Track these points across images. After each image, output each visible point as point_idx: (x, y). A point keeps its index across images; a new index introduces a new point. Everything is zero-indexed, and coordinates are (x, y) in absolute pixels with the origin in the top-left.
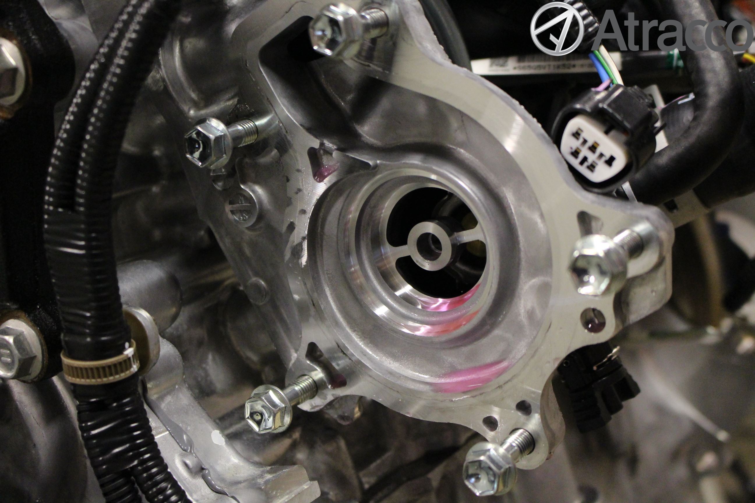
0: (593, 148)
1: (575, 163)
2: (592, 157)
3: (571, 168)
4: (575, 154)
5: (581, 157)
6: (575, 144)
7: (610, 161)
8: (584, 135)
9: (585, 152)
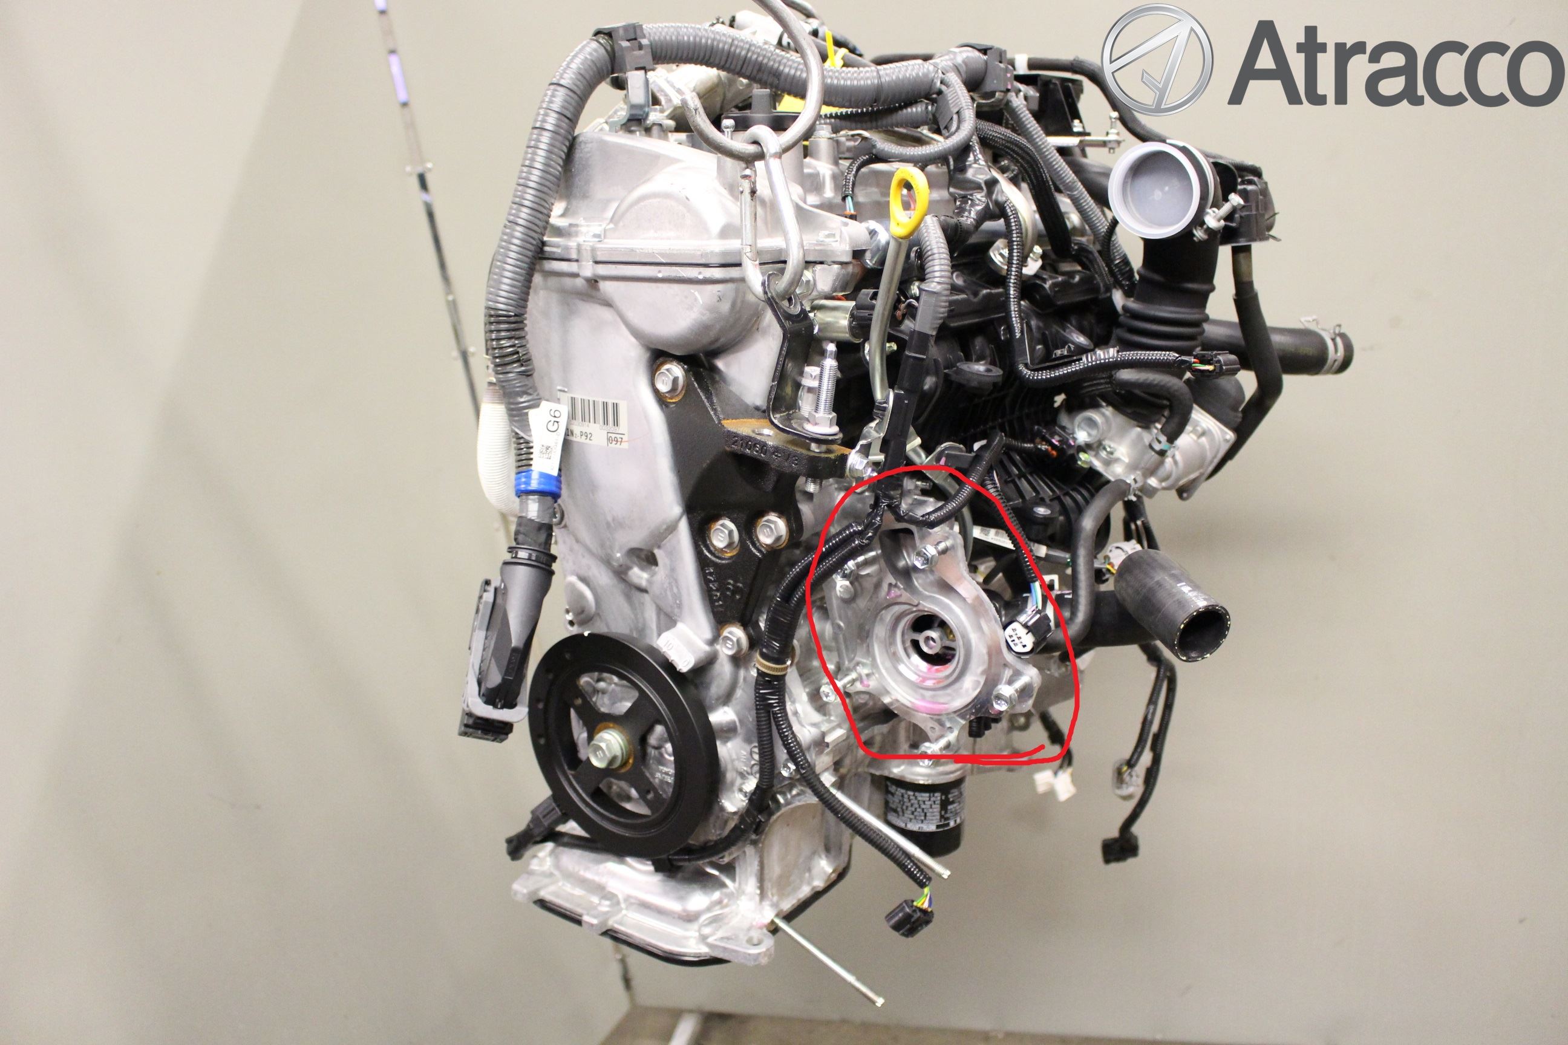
0: (1019, 638)
1: (1009, 640)
2: (1017, 641)
3: (1007, 641)
4: (1011, 636)
5: (1012, 639)
6: (1012, 633)
7: (1024, 646)
8: (1017, 632)
9: (1015, 638)
